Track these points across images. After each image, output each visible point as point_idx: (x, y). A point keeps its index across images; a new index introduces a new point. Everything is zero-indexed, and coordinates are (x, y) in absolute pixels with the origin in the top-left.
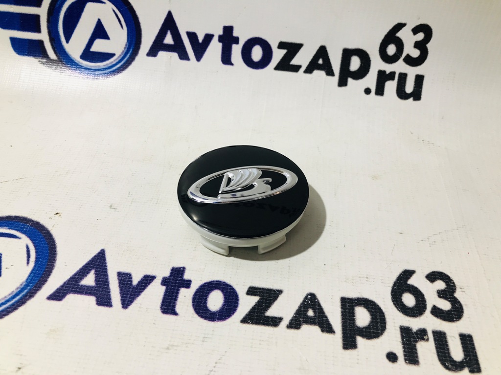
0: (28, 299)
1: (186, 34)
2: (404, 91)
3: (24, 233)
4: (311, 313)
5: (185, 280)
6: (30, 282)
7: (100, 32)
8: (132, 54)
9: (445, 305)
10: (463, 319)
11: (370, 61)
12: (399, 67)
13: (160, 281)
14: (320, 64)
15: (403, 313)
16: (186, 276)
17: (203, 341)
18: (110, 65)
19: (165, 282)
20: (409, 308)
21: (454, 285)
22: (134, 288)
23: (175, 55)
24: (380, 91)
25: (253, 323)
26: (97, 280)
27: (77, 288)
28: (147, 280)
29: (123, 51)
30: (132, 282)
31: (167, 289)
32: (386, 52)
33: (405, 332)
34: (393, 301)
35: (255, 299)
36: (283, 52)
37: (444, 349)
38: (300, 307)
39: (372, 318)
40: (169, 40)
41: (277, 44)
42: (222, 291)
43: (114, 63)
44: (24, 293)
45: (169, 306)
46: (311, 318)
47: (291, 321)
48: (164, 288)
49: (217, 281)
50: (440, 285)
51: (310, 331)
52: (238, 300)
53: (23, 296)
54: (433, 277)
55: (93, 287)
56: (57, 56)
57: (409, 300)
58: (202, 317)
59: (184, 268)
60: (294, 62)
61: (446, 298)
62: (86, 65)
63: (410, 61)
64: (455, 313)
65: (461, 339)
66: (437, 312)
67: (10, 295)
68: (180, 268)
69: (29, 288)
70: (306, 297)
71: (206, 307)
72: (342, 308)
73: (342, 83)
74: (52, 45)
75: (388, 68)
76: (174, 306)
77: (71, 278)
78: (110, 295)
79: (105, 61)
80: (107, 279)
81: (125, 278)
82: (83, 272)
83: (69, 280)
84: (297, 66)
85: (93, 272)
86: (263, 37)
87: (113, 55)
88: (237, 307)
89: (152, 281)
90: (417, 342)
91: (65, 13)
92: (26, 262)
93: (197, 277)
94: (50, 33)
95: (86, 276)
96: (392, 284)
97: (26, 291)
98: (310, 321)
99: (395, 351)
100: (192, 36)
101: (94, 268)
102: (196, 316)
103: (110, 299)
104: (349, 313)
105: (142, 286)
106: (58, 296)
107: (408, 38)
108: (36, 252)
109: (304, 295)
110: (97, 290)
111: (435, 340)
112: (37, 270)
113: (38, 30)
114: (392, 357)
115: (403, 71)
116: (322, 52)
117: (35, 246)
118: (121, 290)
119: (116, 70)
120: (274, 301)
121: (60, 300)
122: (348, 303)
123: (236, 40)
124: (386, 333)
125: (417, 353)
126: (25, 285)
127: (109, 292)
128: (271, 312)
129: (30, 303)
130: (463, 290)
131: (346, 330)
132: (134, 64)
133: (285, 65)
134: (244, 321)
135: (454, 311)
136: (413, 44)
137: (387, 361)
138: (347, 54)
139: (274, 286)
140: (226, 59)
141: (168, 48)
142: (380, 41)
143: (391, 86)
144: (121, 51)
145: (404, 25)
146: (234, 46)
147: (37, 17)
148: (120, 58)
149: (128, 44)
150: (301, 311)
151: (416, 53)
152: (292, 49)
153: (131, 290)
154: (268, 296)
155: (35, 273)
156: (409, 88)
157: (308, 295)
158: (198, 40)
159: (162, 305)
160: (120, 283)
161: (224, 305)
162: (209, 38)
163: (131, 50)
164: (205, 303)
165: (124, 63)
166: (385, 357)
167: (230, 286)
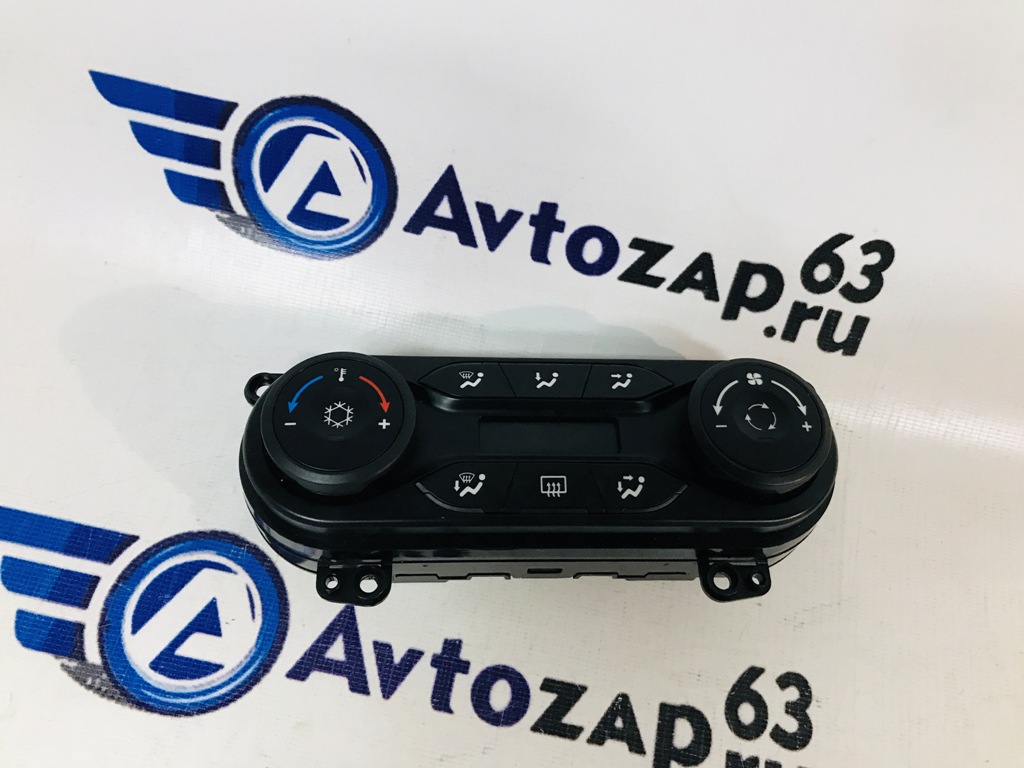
0: (263, 675)
1: (474, 206)
2: (832, 338)
3: (239, 564)
4: (619, 723)
5: (461, 661)
6: (260, 649)
7: (324, 181)
8: (379, 223)
9: (791, 725)
10: (809, 747)
12: (832, 300)
13: (430, 660)
14: (696, 281)
15: (735, 732)
16: (464, 655)
17: (484, 753)
18: (340, 237)
19: (436, 661)
20: (744, 727)
21: (810, 697)
22: (396, 668)
23: (453, 236)
24: (790, 333)
25: (545, 733)
26: (347, 652)
27: (323, 662)
28: (414, 656)
29: (363, 218)
30: (392, 657)
31: (438, 672)
32: (812, 275)
33: (732, 760)
34: (726, 714)
35: (550, 698)
36: (639, 253)
38: (607, 714)
39: (695, 737)
40: (444, 210)
41: (629, 241)
42: (510, 682)
43: (347, 234)
44: (255, 666)
45: (441, 700)
46: (618, 730)
47: (594, 732)
48: (434, 671)
49: (504, 666)
50: (792, 694)
51: (616, 748)
52: (529, 697)
53: (255, 668)
54: (785, 681)
55: (342, 662)
56: (248, 210)
57: (747, 714)
58: (482, 718)
59: (460, 641)
60: (654, 271)
61: (794, 715)
62: (297, 232)
63: (850, 293)
64: (801, 738)
66: (779, 735)
67: (238, 667)
68: (456, 640)
69: (261, 657)
70: (617, 699)
71: (488, 704)
72: (660, 719)
73: (730, 313)
74: (239, 192)
75: (812, 300)
76: (448, 700)
77: (312, 646)
78: (365, 677)
79: (330, 229)
80: (360, 651)
81: (383, 650)
82: (327, 639)
83: (311, 649)
84: (657, 278)
85: (340, 638)
86: (607, 227)
87: (345, 221)
88: (527, 707)
89: (419, 658)
91: (266, 145)
92: (250, 614)
93: (479, 659)
94: (236, 172)
95: (332, 643)
96: (729, 688)
97: (258, 662)
98: (617, 735)
100: (486, 210)
101: (341, 631)
102: (475, 716)
103: (366, 683)
104: (667, 726)
105: (406, 665)
106: (299, 672)
107: (853, 259)
108: (262, 599)
109: (615, 696)
110: (349, 668)
112: (267, 630)
113: (216, 165)
115: (836, 308)
116: (704, 262)
117: (259, 589)
118: (380, 669)
119: (350, 246)
120: (575, 701)
121: (303, 679)
122: (670, 711)
123: (560, 226)
124: (708, 760)
126: (255, 653)
127: (365, 672)
128: (570, 719)
129: (267, 680)
130: (819, 704)
131: (660, 752)
133: (637, 275)
134: (535, 728)
135: (800, 735)
136: (860, 269)
138: (746, 271)
139: (578, 681)
140: (540, 253)
141: (442, 223)
142: (806, 257)
143: (811, 329)
144: (360, 217)
145: (850, 237)
146: (555, 235)
147: (216, 145)
148: (357, 228)
149: (372, 207)
150: (608, 719)
151: (862, 283)
152: (654, 251)
153: (392, 670)
154: (568, 696)
155: (265, 635)
156: (841, 334)
157: (619, 696)
158: (494, 217)
159: (433, 697)
160: (378, 659)
161: (511, 704)
162: (513, 217)
163: (377, 218)
164: (487, 698)
165: (365, 237)
167: (519, 674)
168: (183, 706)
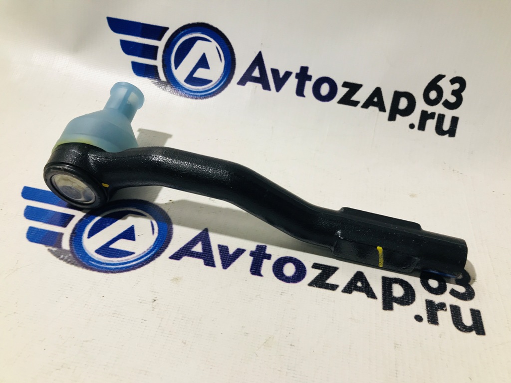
1: (270, 70)
2: (442, 128)
3: (148, 213)
5: (266, 254)
7: (203, 62)
8: (226, 82)
9: (461, 290)
10: (474, 299)
11: (415, 102)
12: (439, 109)
13: (249, 253)
14: (374, 102)
15: (428, 291)
16: (268, 252)
17: (281, 295)
19: (252, 254)
20: (433, 289)
21: (469, 277)
22: (230, 256)
23: (260, 86)
24: (422, 127)
25: (317, 287)
26: (203, 249)
27: (190, 253)
28: (240, 252)
29: (219, 79)
30: (228, 252)
31: (254, 259)
32: (428, 97)
33: (429, 304)
34: (421, 283)
35: (318, 272)
36: (346, 90)
37: (458, 317)
38: (352, 280)
39: (405, 292)
40: (256, 73)
41: (342, 83)
42: (294, 264)
43: (211, 87)
44: (152, 253)
45: (256, 270)
46: (359, 287)
48: (252, 258)
49: (290, 257)
51: (359, 296)
52: (306, 271)
53: (152, 255)
55: (201, 253)
56: (166, 78)
57: (433, 284)
58: (280, 279)
59: (265, 247)
60: (354, 98)
61: (463, 285)
62: (188, 87)
63: (447, 105)
64: (469, 295)
65: (471, 312)
66: (455, 293)
67: (143, 253)
68: (262, 246)
69: (156, 250)
70: (356, 274)
71: (283, 273)
72: (383, 284)
73: (392, 118)
74: (164, 70)
75: (430, 109)
76: (260, 271)
77: (185, 246)
78: (213, 260)
79: (203, 85)
80: (211, 248)
81: (223, 249)
82: (193, 242)
83: (183, 247)
84: (356, 101)
85: (200, 243)
86: (331, 77)
87: (211, 81)
88: (305, 275)
89: (243, 252)
90: (438, 310)
91: (179, 47)
92: (152, 232)
93: (276, 253)
94: (163, 61)
95: (195, 245)
97: (154, 252)
98: (359, 289)
99: (421, 315)
100: (275, 72)
101: (200, 240)
102: (275, 278)
103: (214, 262)
104: (388, 287)
105: (236, 255)
106: (177, 256)
107: (447, 88)
108: (158, 226)
109: (355, 272)
110: (204, 256)
111: (451, 311)
112: (160, 238)
113: (155, 58)
114: (419, 318)
115: (442, 113)
116: (378, 92)
117: (157, 222)
118: (221, 257)
119: (211, 93)
120: (333, 274)
121: (178, 260)
122: (388, 280)
123: (310, 78)
124: (415, 303)
125: (437, 318)
126: (153, 248)
127: (213, 257)
128: (330, 281)
129: (158, 260)
130: (475, 281)
131: (386, 298)
132: (226, 90)
133: (347, 100)
134: (311, 284)
135: (467, 294)
136: (450, 92)
137: (415, 320)
138: (398, 95)
139: (333, 264)
140: (300, 92)
141: (255, 80)
142: (424, 87)
143: (431, 124)
145: (444, 76)
146: (307, 83)
147: (156, 48)
148: (216, 84)
149: (223, 74)
150: (352, 282)
151: (453, 99)
152: (354, 88)
153: (228, 257)
154: (328, 271)
155: (159, 241)
156: (446, 126)
157: (358, 272)
158: (279, 75)
159: (251, 269)
160: (220, 252)
161: (295, 273)
162: (288, 74)
163: (225, 79)
164: (282, 271)
165: (219, 88)
166: (413, 318)
167: (300, 261)
168: (111, 269)
